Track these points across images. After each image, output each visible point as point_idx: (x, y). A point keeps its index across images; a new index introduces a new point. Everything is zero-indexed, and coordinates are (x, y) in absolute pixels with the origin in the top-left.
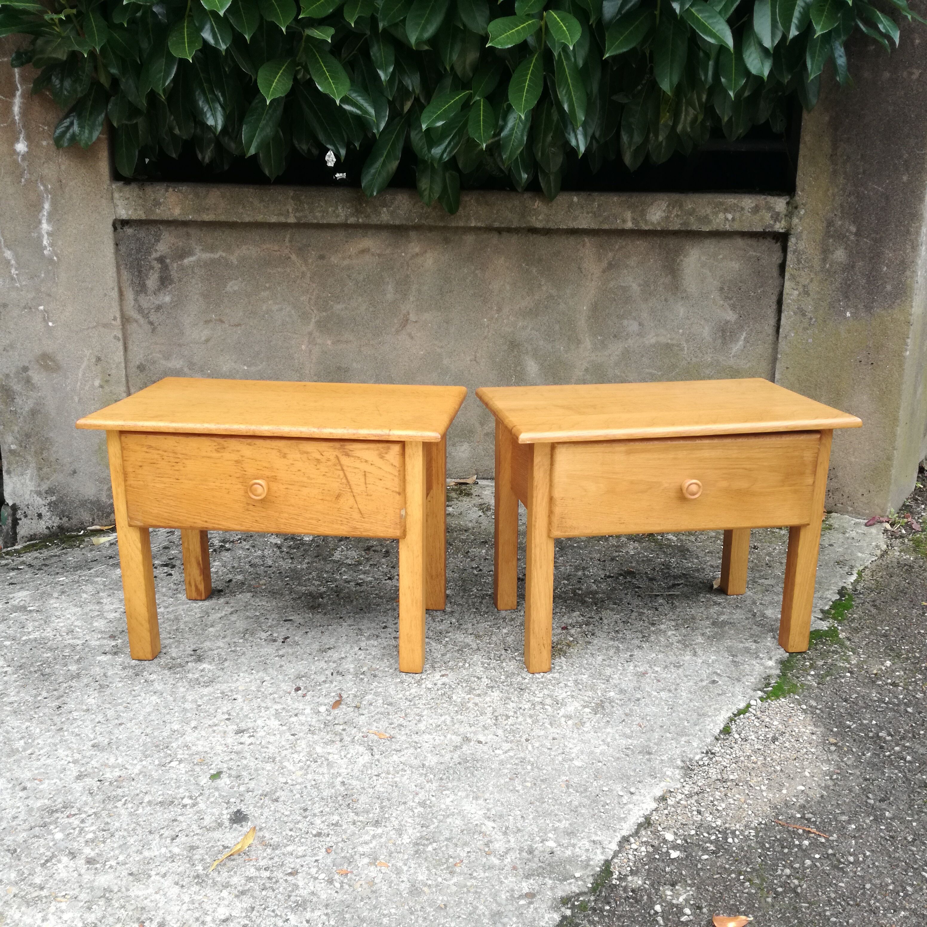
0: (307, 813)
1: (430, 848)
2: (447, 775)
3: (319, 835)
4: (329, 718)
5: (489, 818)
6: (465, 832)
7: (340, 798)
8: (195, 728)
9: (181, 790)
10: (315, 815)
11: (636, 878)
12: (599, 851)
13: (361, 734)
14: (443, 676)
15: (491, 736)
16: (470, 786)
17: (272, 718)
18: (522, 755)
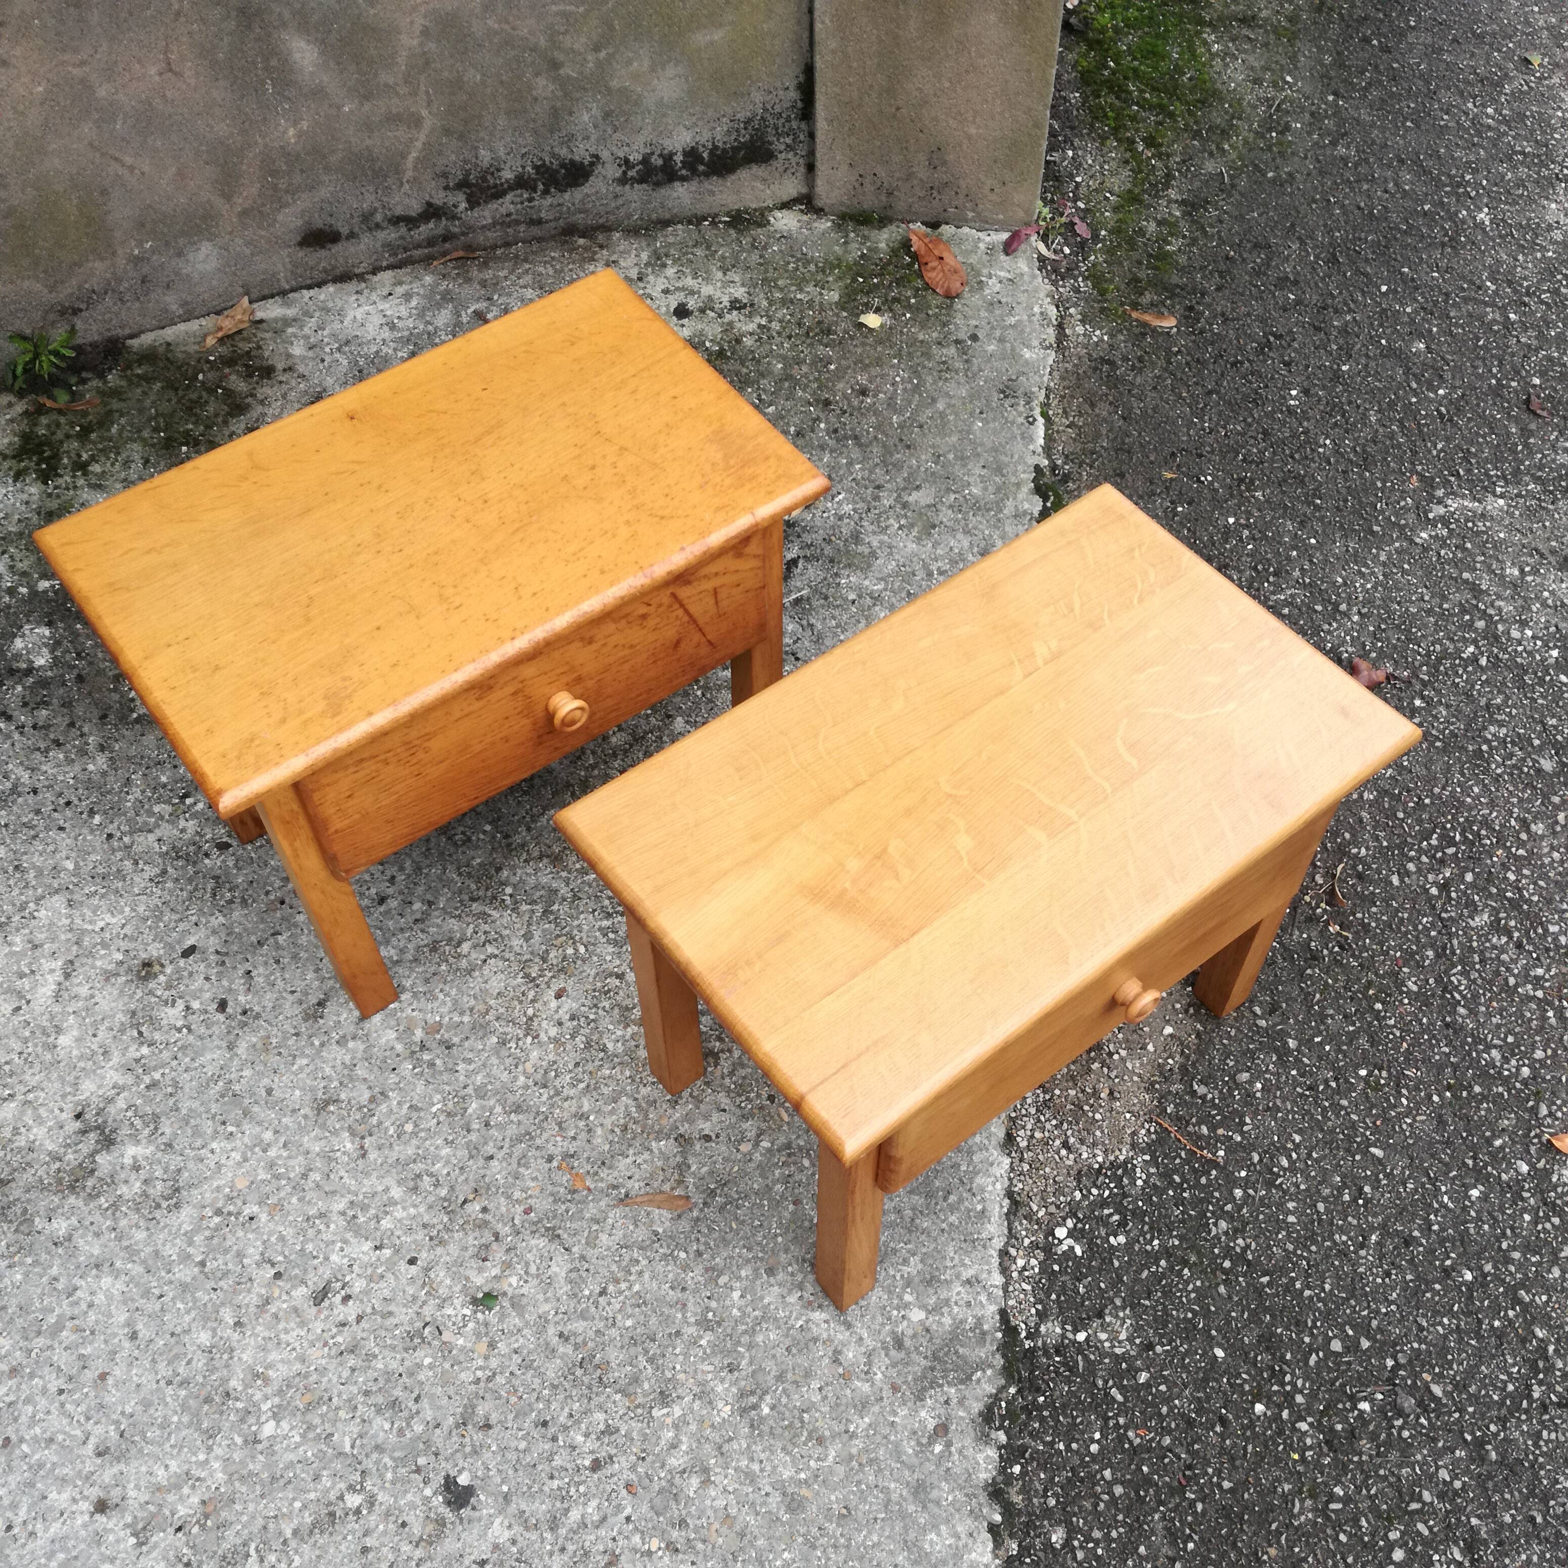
0: (552, 1430)
1: (766, 1410)
2: (702, 1240)
3: (596, 1466)
4: (443, 1192)
5: (810, 1303)
6: (794, 1351)
7: (579, 1372)
8: (238, 1324)
9: (326, 1482)
10: (566, 1428)
11: (1050, 1324)
12: (983, 1298)
13: (519, 1209)
14: (558, 996)
15: (716, 1117)
16: (749, 1249)
17: (349, 1235)
18: (782, 1140)
